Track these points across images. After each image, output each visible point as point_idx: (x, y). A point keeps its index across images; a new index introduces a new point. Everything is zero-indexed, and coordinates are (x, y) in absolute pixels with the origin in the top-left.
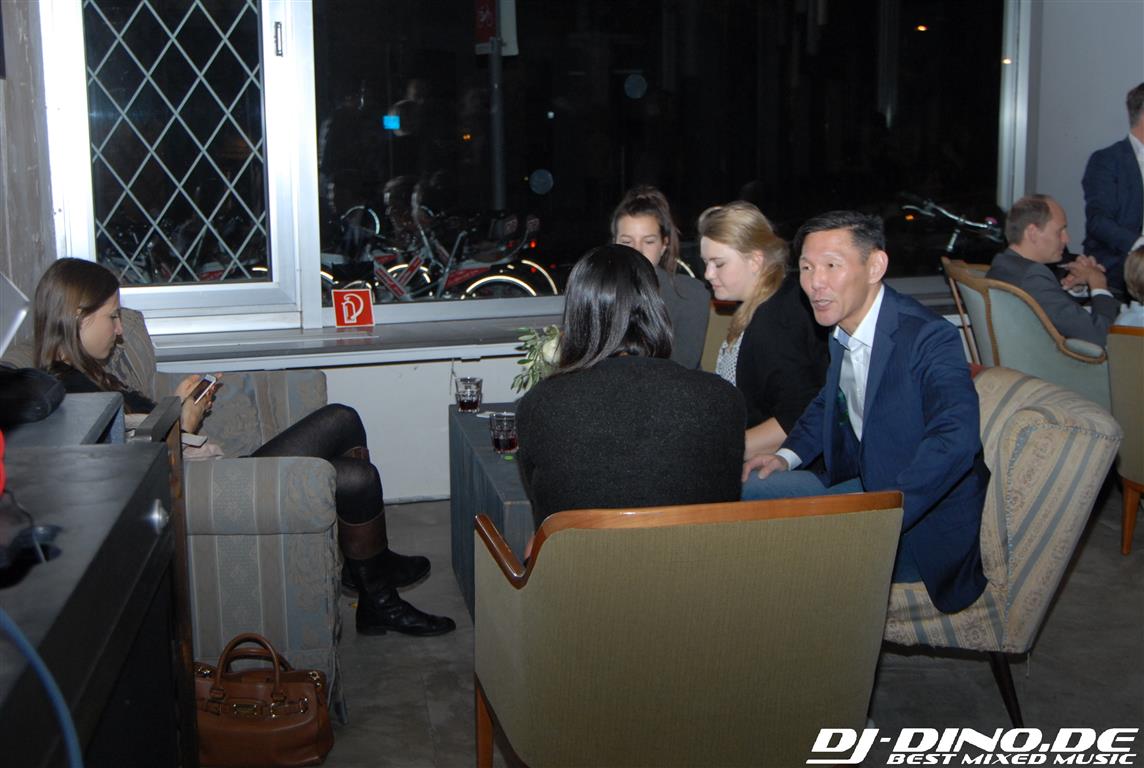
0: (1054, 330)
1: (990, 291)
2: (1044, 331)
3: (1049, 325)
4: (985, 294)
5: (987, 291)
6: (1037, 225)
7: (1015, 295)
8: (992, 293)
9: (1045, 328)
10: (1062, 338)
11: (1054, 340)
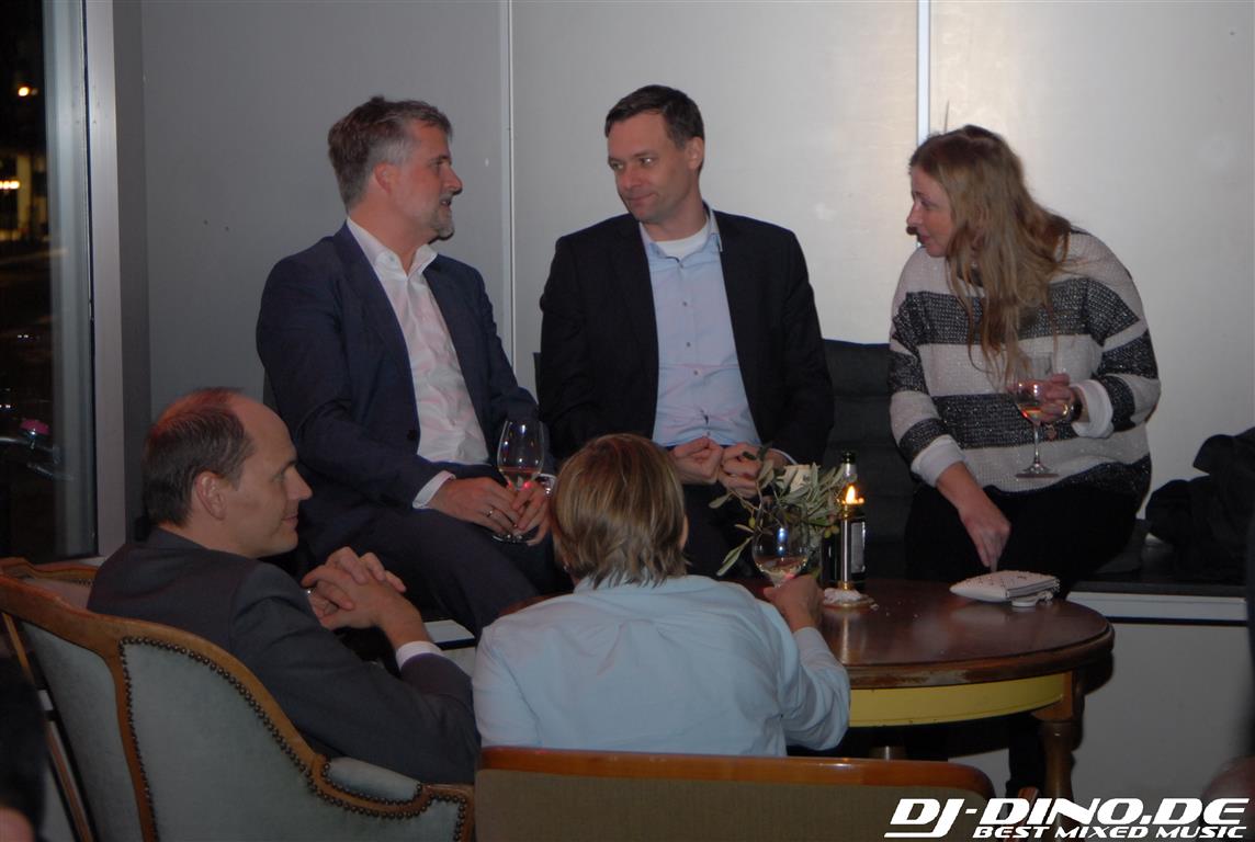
0: (297, 740)
1: (130, 650)
2: (275, 748)
3: (286, 729)
4: (114, 656)
5: (121, 652)
6: (219, 473)
7: (197, 657)
8: (133, 654)
9: (277, 737)
10: (321, 758)
11: (298, 765)
